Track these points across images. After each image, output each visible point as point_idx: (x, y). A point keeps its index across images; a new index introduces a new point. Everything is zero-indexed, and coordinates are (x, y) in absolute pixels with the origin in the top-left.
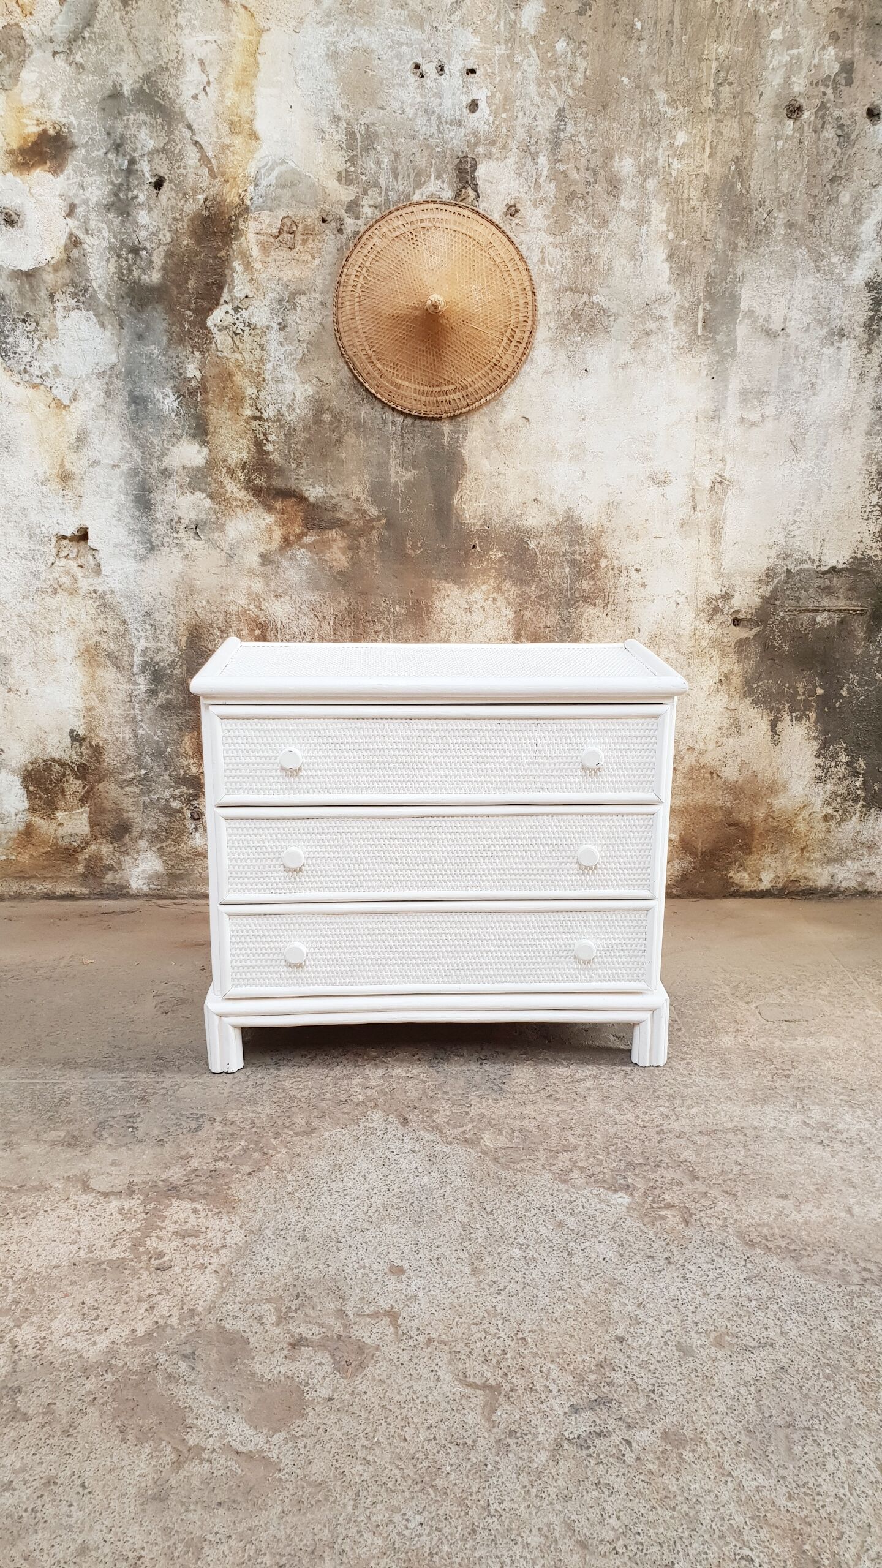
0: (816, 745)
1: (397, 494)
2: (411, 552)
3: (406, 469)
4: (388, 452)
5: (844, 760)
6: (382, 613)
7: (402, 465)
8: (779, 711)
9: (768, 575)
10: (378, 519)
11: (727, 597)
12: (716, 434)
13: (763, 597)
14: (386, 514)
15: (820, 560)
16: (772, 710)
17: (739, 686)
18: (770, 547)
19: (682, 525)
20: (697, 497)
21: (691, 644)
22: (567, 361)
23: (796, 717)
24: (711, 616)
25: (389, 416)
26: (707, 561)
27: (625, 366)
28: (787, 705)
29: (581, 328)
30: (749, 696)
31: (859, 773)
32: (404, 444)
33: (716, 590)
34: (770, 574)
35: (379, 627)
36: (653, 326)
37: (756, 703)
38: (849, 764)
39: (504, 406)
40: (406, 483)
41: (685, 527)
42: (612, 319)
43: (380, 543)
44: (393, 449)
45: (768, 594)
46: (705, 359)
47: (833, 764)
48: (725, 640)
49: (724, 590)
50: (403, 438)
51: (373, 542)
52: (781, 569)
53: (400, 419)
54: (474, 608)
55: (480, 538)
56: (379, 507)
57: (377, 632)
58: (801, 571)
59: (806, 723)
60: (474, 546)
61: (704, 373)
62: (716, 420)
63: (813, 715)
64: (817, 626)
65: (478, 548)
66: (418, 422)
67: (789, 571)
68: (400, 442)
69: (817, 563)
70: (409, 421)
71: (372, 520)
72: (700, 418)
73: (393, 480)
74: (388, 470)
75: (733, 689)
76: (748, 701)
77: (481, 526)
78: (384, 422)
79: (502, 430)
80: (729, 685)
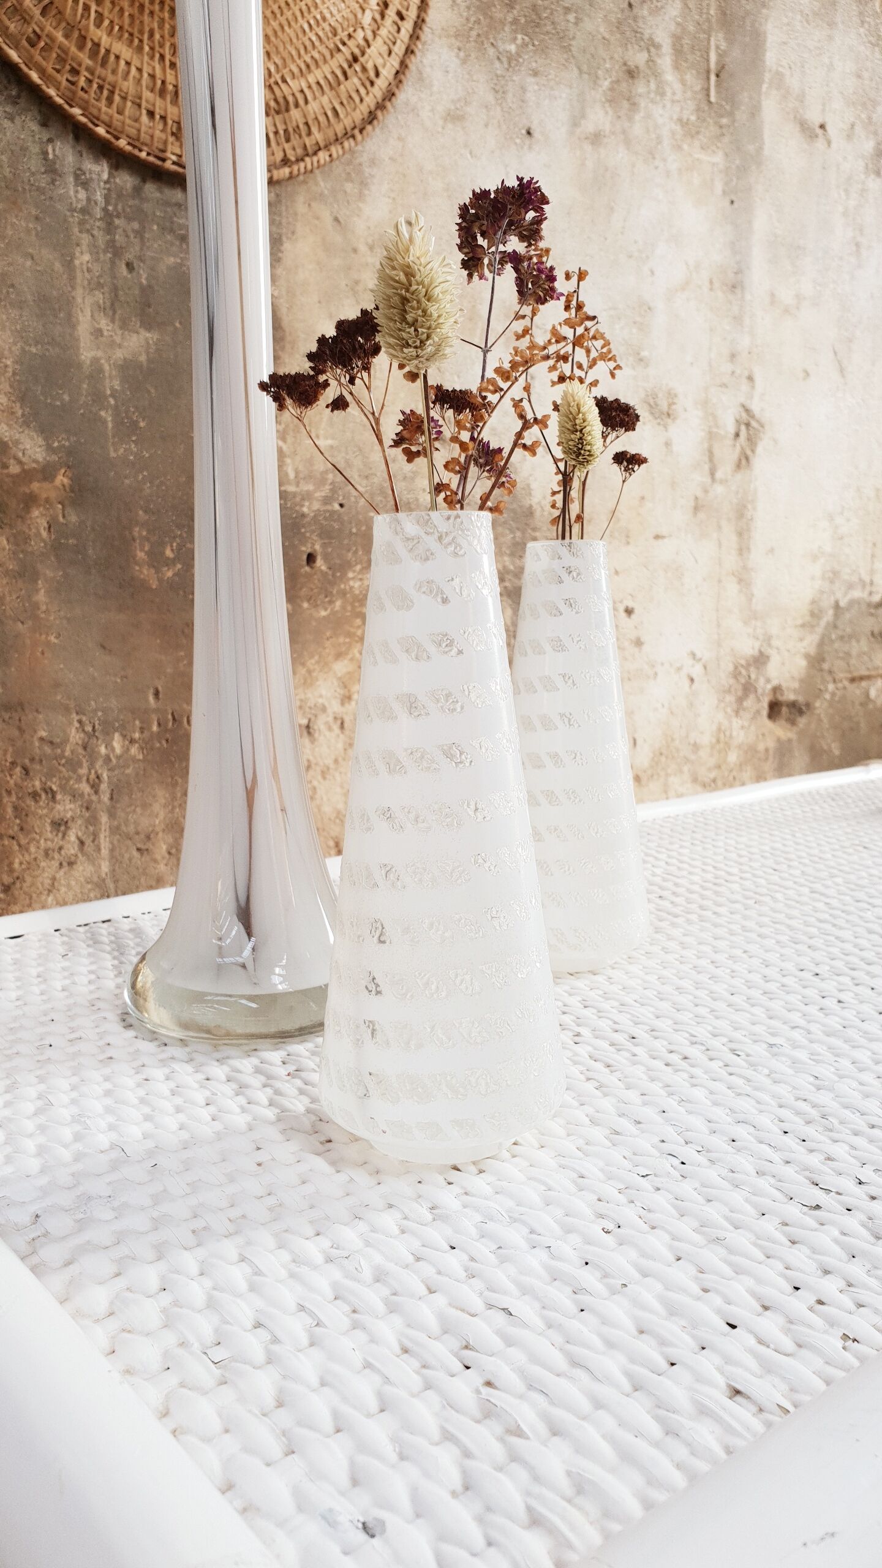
1: (98, 397)
2: (146, 573)
3: (124, 325)
4: (69, 265)
6: (73, 765)
7: (112, 307)
9: (812, 614)
10: (46, 473)
11: (760, 660)
12: (738, 320)
13: (807, 656)
14: (72, 460)
15: (872, 583)
18: (815, 558)
19: (696, 509)
20: (717, 451)
21: (712, 762)
22: (490, 98)
24: (740, 700)
25: (65, 152)
26: (732, 587)
27: (596, 139)
29: (515, 21)
32: (111, 244)
33: (748, 647)
34: (815, 614)
35: (66, 807)
36: (639, 58)
39: (364, 184)
40: (127, 368)
41: (702, 515)
42: (571, 17)
43: (57, 547)
44: (83, 258)
45: (812, 651)
46: (718, 158)
48: (761, 747)
49: (757, 645)
50: (110, 228)
51: (36, 546)
52: (827, 603)
53: (99, 170)
54: (320, 724)
55: (326, 534)
56: (45, 431)
57: (60, 825)
58: (852, 603)
60: (311, 558)
61: (719, 187)
62: (738, 291)
64: (871, 706)
65: (320, 562)
66: (151, 189)
67: (837, 606)
68: (101, 239)
69: (868, 588)
70: (126, 180)
71: (27, 475)
72: (717, 285)
73: (87, 353)
74: (71, 323)
77: (327, 500)
78: (52, 169)
79: (363, 248)
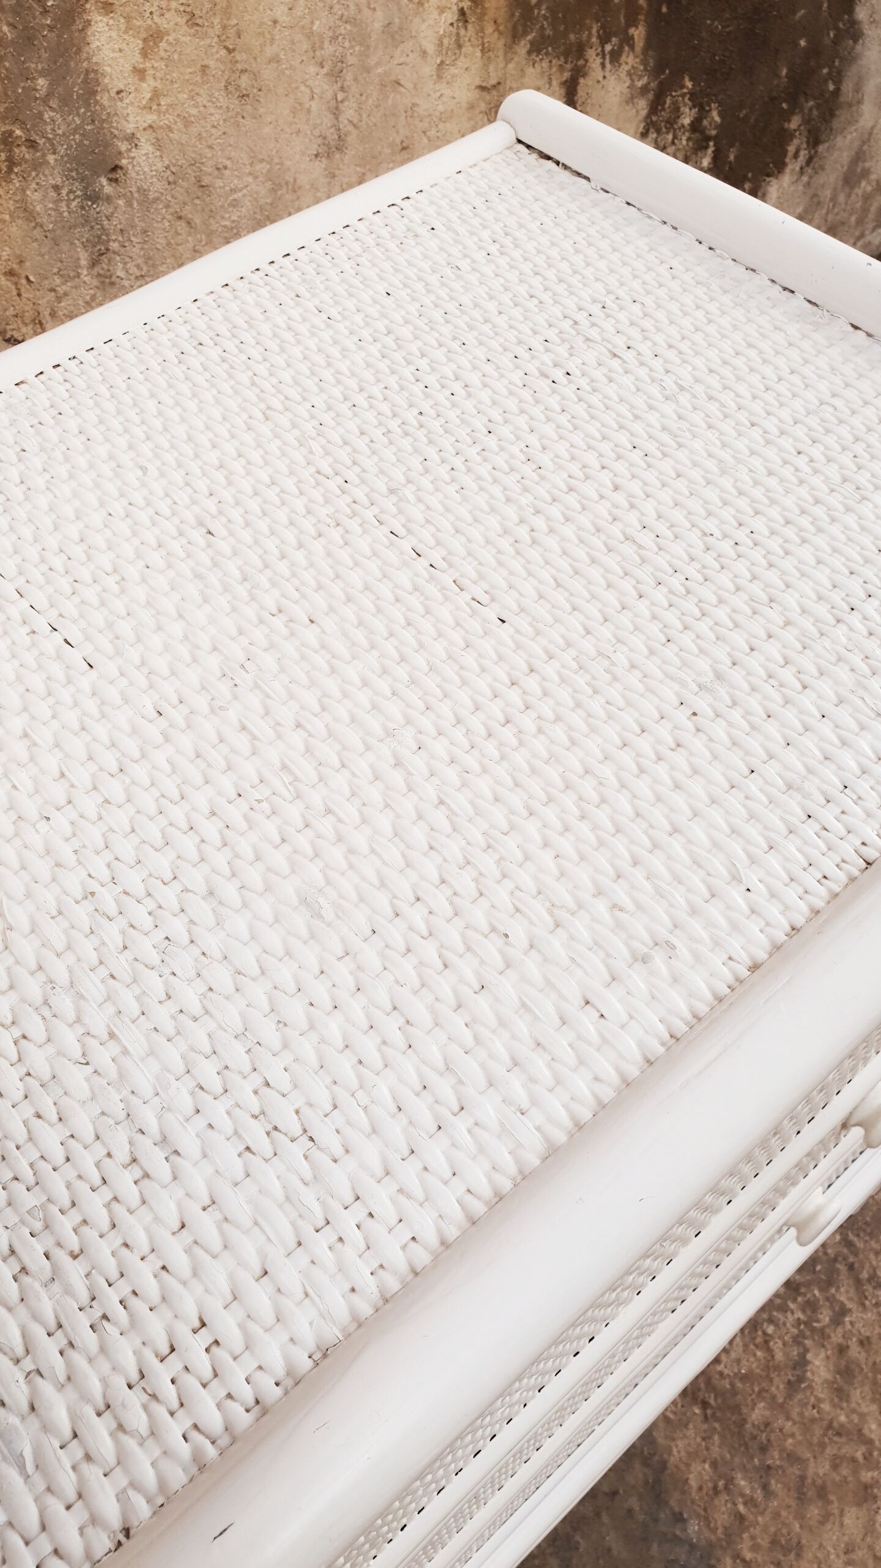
0: (643, 105)
5: (687, 121)
8: (580, 50)
16: (566, 54)
17: (502, 15)
23: (612, 52)
28: (594, 31)
30: (525, 33)
31: (708, 138)
37: (536, 48)
38: (696, 126)
47: (670, 137)
59: (630, 60)
63: (638, 33)
75: (490, 29)
76: (523, 47)
80: (481, 19)
